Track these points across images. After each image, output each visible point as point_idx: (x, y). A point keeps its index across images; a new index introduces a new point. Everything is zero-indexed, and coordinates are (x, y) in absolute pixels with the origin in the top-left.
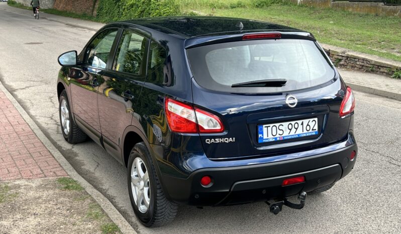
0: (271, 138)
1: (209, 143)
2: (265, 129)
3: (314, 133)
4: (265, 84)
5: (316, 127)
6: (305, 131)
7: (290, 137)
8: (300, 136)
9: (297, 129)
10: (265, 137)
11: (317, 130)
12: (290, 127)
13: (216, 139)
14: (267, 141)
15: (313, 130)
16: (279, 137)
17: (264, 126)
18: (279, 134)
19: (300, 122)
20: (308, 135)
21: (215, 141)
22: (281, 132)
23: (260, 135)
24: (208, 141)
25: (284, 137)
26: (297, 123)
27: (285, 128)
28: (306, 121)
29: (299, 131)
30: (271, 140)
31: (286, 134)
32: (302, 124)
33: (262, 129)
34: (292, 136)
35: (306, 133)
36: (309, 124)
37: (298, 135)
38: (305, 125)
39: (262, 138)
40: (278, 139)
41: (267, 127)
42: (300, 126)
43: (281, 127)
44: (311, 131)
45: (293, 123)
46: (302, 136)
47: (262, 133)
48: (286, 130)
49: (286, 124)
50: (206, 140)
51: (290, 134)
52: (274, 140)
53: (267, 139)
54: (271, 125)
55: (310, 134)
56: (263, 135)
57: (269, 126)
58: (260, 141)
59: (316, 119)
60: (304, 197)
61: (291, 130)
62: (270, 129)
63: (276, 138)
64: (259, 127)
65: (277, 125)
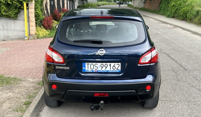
0: (90, 70)
1: (57, 68)
2: (86, 65)
3: (118, 71)
4: (91, 42)
5: (120, 68)
6: (112, 69)
7: (102, 71)
8: (108, 71)
9: (106, 67)
10: (86, 69)
11: (120, 70)
12: (102, 66)
13: (61, 67)
14: (87, 71)
15: (117, 69)
16: (95, 70)
17: (86, 63)
18: (95, 69)
19: (109, 64)
20: (113, 71)
21: (60, 68)
22: (96, 68)
23: (83, 68)
24: (57, 67)
25: (97, 71)
26: (103, 64)
27: (99, 66)
28: (112, 64)
29: (108, 69)
30: (90, 71)
31: (99, 69)
32: (110, 65)
33: (85, 65)
34: (103, 71)
35: (112, 71)
36: (115, 66)
37: (107, 71)
38: (112, 66)
39: (85, 70)
40: (94, 71)
41: (88, 64)
42: (109, 66)
43: (96, 65)
44: (116, 69)
45: (104, 64)
46: (110, 71)
47: (85, 67)
48: (99, 67)
49: (99, 64)
50: (56, 67)
51: (102, 70)
52: (91, 71)
53: (88, 70)
54: (90, 63)
55: (115, 71)
56: (85, 68)
57: (89, 64)
58: (83, 71)
59: (120, 64)
60: (102, 104)
61: (102, 67)
62: (89, 65)
63: (93, 71)
64: (83, 64)
65: (94, 64)
